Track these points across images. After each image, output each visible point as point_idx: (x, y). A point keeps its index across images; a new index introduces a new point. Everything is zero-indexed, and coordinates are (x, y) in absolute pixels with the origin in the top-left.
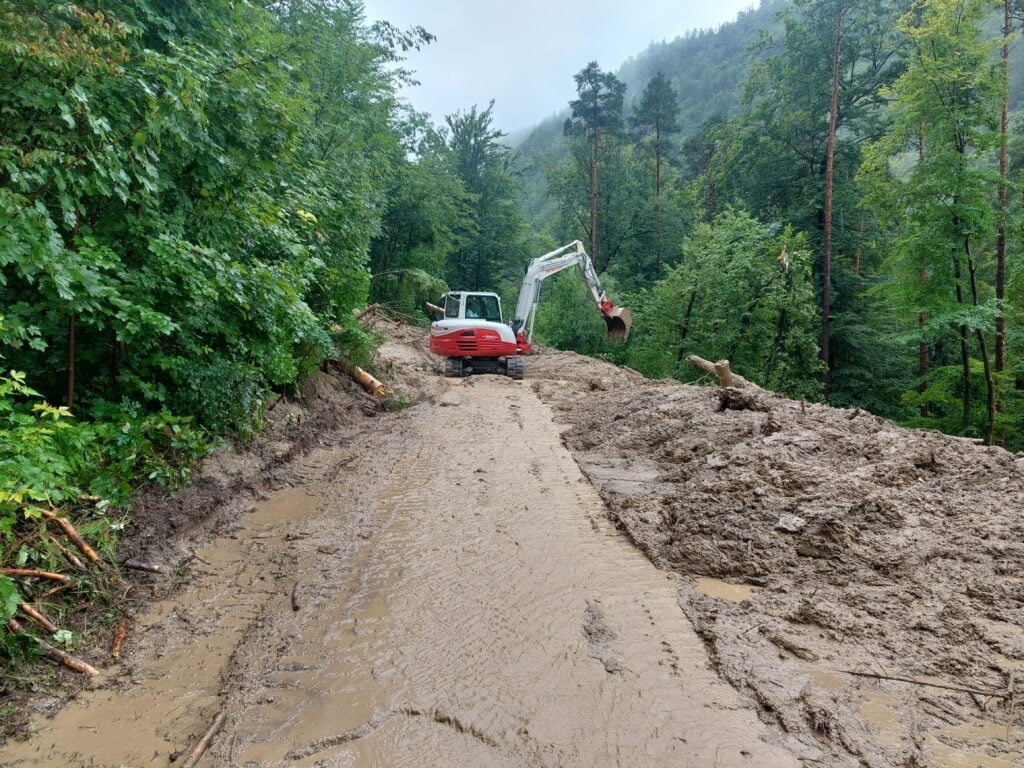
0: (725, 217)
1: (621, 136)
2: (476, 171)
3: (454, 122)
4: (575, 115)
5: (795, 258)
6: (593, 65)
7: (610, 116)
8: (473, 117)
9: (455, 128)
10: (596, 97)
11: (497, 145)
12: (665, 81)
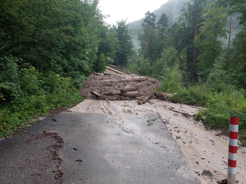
0: (169, 48)
1: (154, 27)
2: (123, 34)
3: (118, 22)
4: (144, 22)
5: (184, 57)
6: (149, 11)
7: (152, 23)
8: (122, 22)
9: (118, 24)
10: (149, 18)
11: (127, 28)
12: (165, 15)
